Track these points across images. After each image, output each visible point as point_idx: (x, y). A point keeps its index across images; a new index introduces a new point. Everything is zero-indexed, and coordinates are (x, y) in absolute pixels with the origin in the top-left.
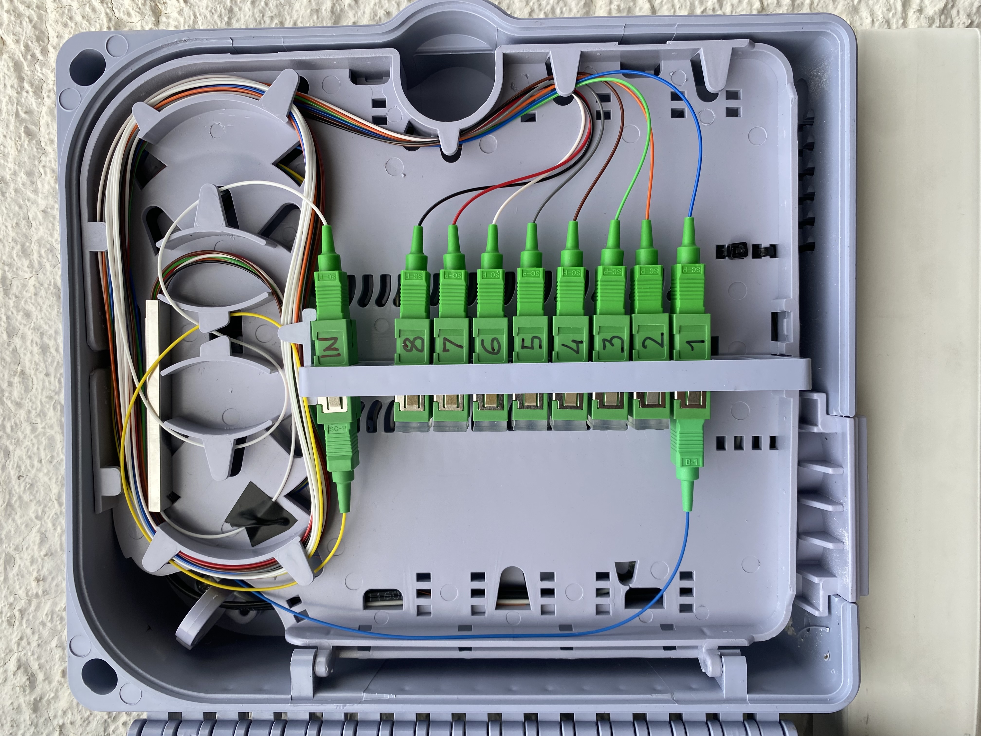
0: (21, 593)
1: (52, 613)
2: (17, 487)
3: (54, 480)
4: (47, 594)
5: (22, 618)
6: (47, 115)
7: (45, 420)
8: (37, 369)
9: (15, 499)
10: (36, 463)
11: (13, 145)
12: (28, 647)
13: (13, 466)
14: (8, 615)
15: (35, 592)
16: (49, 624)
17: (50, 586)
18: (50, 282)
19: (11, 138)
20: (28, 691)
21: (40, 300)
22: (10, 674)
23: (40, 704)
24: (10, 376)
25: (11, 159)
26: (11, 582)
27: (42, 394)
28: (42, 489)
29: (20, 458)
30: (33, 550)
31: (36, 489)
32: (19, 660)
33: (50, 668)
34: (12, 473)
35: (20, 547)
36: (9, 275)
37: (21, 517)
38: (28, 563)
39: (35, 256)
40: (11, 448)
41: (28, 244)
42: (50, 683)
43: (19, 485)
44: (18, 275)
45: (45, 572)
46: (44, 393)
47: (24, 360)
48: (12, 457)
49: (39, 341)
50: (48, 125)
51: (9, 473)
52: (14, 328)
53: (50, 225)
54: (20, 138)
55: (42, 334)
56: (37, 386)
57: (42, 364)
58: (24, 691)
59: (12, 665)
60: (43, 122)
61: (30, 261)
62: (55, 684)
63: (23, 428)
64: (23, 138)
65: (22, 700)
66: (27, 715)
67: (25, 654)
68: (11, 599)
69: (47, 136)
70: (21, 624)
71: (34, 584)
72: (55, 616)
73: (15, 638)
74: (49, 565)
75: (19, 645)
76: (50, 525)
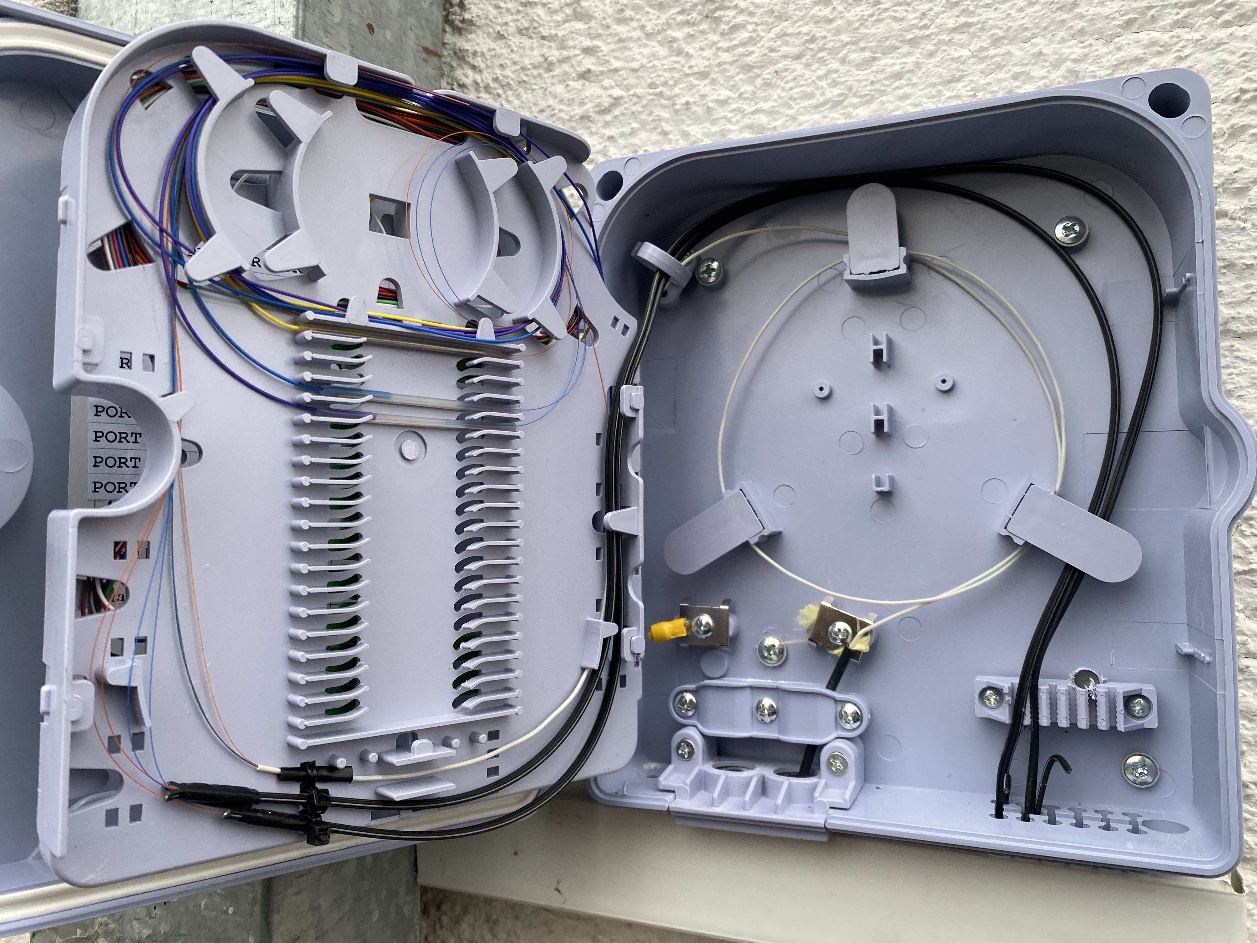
0: (677, 90)
1: (660, 120)
2: (767, 73)
3: (774, 104)
4: (676, 113)
5: (656, 95)
6: (1151, 38)
7: (830, 87)
8: (877, 72)
9: (757, 71)
10: (791, 85)
11: (1115, 10)
12: (631, 103)
13: (787, 65)
14: (658, 83)
15: (677, 102)
16: (650, 118)
17: (682, 114)
18: (966, 71)
19: (1122, 6)
20: (596, 109)
21: (947, 63)
22: (611, 92)
23: (586, 121)
24: (871, 48)
25: (1099, 10)
26: (686, 80)
27: (854, 80)
28: (766, 94)
29: (794, 70)
30: (712, 95)
31: (767, 88)
32: (621, 97)
33: (615, 125)
34: (780, 65)
35: (715, 83)
36: (972, 30)
37: (741, 79)
38: (702, 92)
39: (992, 52)
40: (803, 60)
41: (1006, 42)
42: (603, 126)
43: (769, 74)
44: (973, 38)
45: (694, 108)
46: (855, 83)
47: (887, 58)
48: (796, 62)
49: (905, 69)
50: (1138, 42)
51: (780, 63)
52: (918, 43)
53: (1026, 62)
54: (1123, 15)
55: (911, 71)
56: (861, 74)
57: (883, 76)
58: (597, 106)
59: (617, 92)
60: (1142, 36)
61: (987, 48)
62: (603, 131)
63: (822, 67)
64: (1123, 18)
65: (590, 105)
66: (578, 111)
67: (626, 102)
68: (671, 83)
69: (1126, 42)
70: (650, 94)
71: (683, 100)
72: (657, 123)
73: (639, 91)
74: (700, 110)
75: (634, 95)
76: (734, 106)
